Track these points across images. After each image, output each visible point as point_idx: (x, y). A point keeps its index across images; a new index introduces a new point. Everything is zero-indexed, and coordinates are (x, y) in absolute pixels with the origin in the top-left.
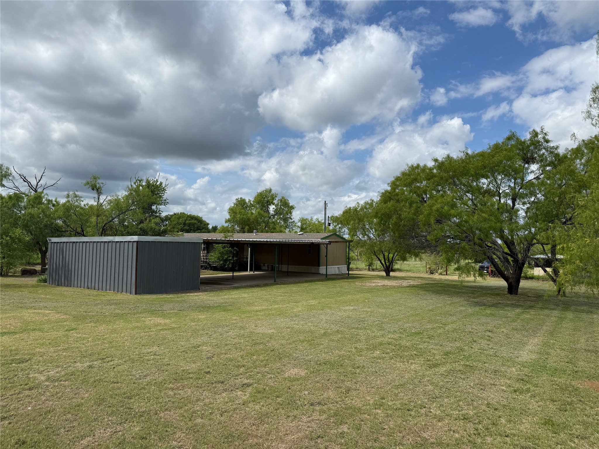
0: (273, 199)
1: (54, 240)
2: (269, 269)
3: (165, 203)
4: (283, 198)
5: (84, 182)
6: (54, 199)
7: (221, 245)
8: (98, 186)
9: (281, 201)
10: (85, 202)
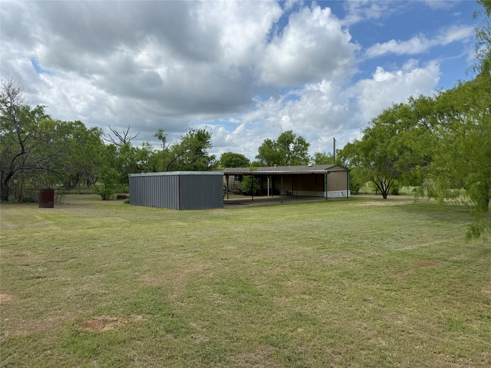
0: (293, 139)
1: (133, 175)
2: (286, 194)
3: (211, 147)
4: (300, 137)
5: (154, 134)
6: (136, 147)
7: (248, 176)
8: (163, 136)
9: (299, 140)
10: (154, 149)
